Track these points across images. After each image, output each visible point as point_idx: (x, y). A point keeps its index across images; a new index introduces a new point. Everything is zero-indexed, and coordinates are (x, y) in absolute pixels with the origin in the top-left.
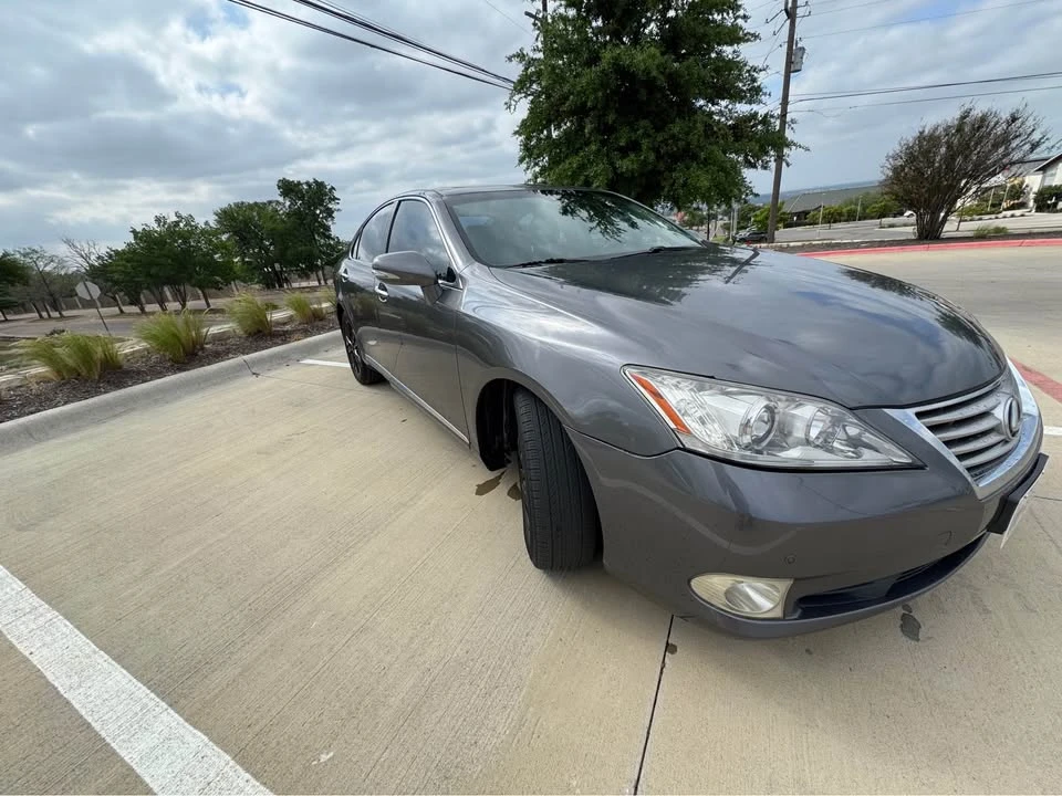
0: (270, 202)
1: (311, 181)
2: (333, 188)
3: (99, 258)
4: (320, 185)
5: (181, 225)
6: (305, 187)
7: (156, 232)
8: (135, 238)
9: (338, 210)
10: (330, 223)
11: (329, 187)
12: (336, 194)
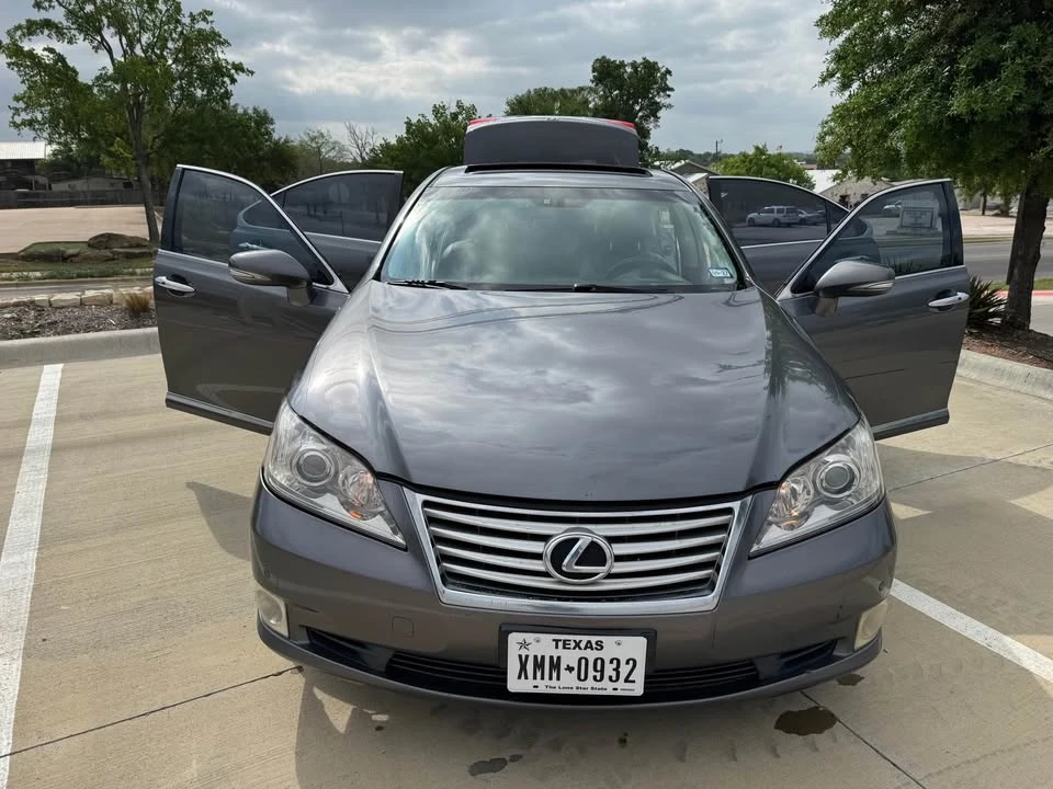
0: (581, 89)
1: (639, 60)
2: (668, 72)
3: (372, 150)
4: (651, 67)
5: (460, 117)
6: (629, 70)
7: (431, 125)
8: (408, 132)
9: (670, 106)
10: (651, 126)
11: (663, 70)
12: (670, 82)
